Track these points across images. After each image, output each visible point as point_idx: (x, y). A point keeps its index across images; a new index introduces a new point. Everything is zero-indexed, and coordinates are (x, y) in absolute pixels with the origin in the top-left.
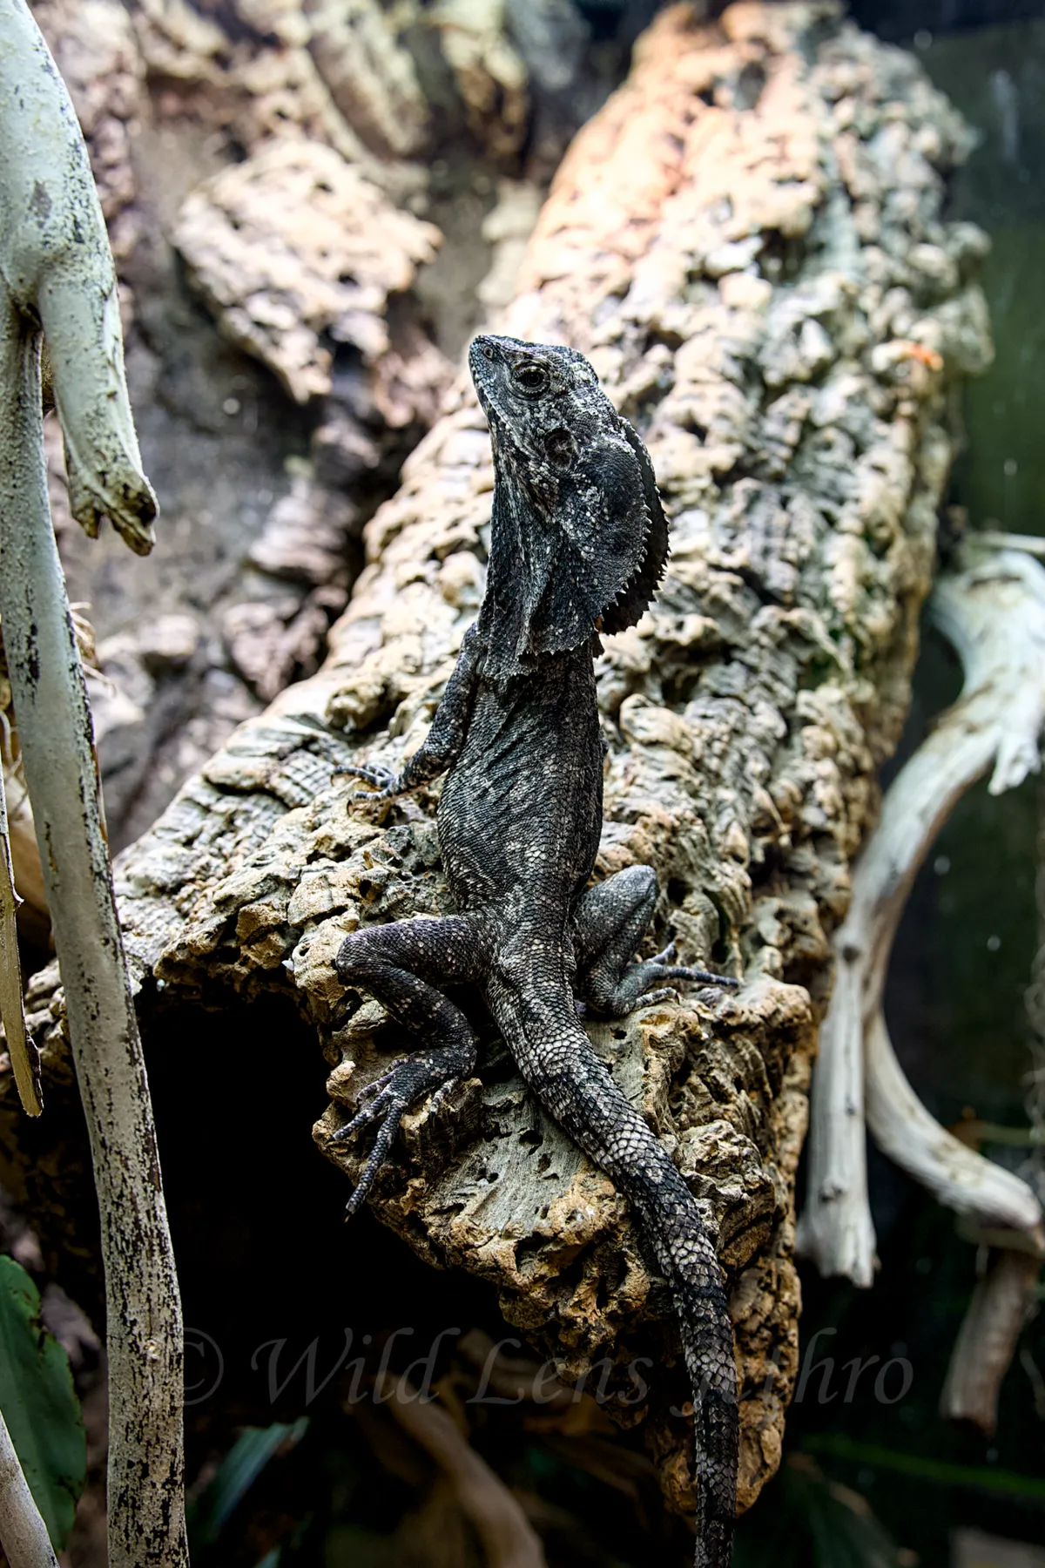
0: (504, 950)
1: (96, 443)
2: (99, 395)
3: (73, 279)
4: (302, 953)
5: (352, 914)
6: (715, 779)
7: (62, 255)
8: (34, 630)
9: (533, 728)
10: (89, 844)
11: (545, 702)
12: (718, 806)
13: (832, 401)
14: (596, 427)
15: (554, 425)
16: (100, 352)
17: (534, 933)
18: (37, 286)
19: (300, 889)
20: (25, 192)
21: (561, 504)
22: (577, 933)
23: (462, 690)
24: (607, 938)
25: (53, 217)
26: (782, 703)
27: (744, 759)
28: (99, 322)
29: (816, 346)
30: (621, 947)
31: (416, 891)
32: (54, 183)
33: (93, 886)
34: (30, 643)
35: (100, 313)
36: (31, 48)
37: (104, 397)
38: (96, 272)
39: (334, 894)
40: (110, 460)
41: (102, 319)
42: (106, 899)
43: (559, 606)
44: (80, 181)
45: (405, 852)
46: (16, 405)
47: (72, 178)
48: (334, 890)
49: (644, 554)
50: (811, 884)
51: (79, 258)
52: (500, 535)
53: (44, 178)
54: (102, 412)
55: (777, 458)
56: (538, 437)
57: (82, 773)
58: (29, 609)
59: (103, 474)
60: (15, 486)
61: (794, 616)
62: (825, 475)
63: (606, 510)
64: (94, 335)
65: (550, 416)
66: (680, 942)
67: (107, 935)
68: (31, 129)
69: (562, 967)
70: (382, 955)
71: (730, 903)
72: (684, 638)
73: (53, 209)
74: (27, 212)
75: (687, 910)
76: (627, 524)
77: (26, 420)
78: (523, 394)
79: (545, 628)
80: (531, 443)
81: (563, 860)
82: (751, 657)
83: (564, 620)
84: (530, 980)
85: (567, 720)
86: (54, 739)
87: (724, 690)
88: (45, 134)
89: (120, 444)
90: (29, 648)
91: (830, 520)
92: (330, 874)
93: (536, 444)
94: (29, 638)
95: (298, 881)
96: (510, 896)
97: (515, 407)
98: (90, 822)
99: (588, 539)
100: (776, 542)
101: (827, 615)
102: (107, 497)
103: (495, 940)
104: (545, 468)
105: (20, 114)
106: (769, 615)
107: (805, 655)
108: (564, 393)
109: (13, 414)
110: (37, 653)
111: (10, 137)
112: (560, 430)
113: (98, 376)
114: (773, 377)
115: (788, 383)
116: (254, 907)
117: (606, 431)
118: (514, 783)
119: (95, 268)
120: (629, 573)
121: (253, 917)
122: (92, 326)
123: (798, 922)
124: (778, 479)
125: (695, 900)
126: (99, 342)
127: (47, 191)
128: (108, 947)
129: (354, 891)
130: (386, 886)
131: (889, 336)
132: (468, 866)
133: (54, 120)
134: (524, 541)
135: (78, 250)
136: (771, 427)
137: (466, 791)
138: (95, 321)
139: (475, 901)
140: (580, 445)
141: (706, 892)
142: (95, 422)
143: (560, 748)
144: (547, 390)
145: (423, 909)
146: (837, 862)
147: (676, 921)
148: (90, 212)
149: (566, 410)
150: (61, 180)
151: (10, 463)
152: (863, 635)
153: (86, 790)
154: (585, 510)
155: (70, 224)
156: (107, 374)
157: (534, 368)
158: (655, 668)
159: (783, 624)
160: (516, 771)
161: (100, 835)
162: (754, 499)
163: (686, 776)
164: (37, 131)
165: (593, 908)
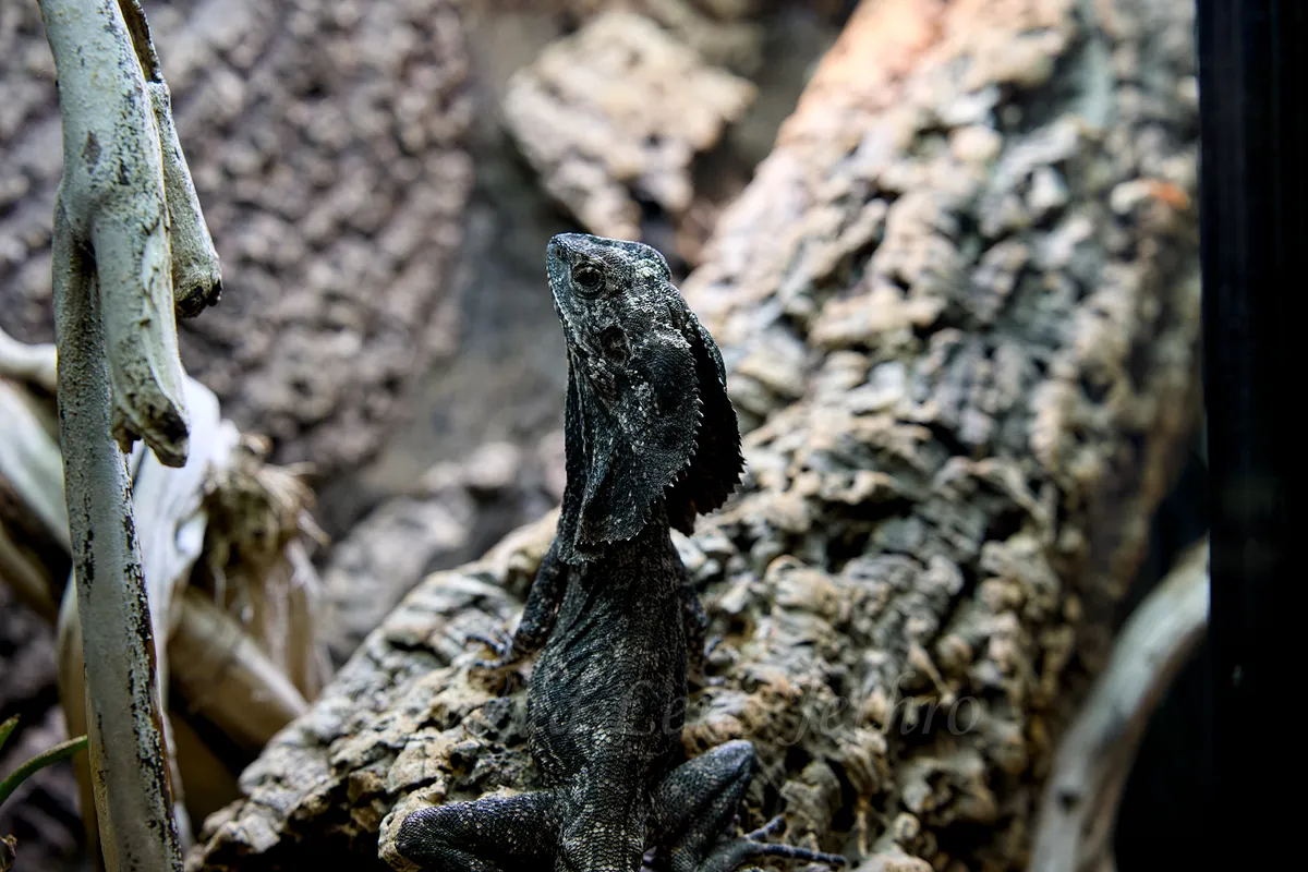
0: (568, 831)
1: (127, 368)
2: (132, 324)
3: (116, 218)
4: (389, 823)
5: (439, 787)
6: (863, 641)
7: (107, 197)
8: (91, 535)
9: (605, 612)
10: (137, 733)
11: (617, 586)
12: (860, 670)
13: (1059, 247)
14: (649, 324)
15: (608, 322)
16: (135, 283)
17: (596, 816)
18: (89, 226)
19: (402, 757)
20: (80, 141)
21: (618, 398)
22: (652, 812)
23: (552, 570)
24: (688, 817)
25: (102, 163)
26: (962, 556)
27: (903, 618)
28: (138, 256)
29: (1047, 192)
30: (705, 826)
31: (504, 765)
32: (104, 131)
33: (140, 773)
34: (87, 547)
35: (139, 247)
36: (95, 11)
37: (137, 326)
38: (140, 209)
39: (427, 765)
40: (138, 383)
41: (141, 253)
42: (154, 784)
43: (618, 496)
44: (130, 128)
45: (502, 724)
46: (81, 331)
47: (123, 126)
48: (428, 761)
49: (694, 448)
50: (979, 742)
51: (123, 199)
52: (573, 425)
53: (96, 128)
54: (134, 339)
55: (985, 309)
56: (595, 335)
57: (132, 667)
58: (86, 515)
59: (131, 396)
60: (78, 404)
61: (985, 468)
62: (1041, 322)
63: (656, 405)
64: (132, 268)
65: (605, 314)
66: (790, 814)
67: (154, 818)
68: (89, 84)
69: (625, 850)
70: (436, 835)
71: (857, 773)
72: (853, 496)
73: (102, 156)
74: (81, 159)
75: (804, 781)
76: (677, 418)
77: (91, 343)
78: (582, 293)
79: (605, 518)
80: (589, 341)
81: (629, 743)
82: (932, 511)
83: (622, 510)
84: (588, 863)
85: (638, 604)
86: (105, 636)
87: (896, 546)
88: (100, 88)
89: (149, 368)
90: (86, 552)
91: (1042, 368)
92: (429, 745)
93: (593, 341)
94: (86, 542)
95: (403, 748)
96: (577, 777)
97: (576, 306)
98: (140, 713)
99: (639, 433)
100: (974, 393)
101: (1027, 463)
102: (135, 417)
103: (561, 820)
104: (602, 363)
105: (81, 71)
106: (956, 467)
107: (995, 506)
108: (618, 293)
109: (78, 339)
110: (92, 557)
111: (71, 93)
112: (613, 328)
113: (132, 306)
114: (990, 227)
115: (1007, 234)
116: (360, 774)
117: (660, 328)
118: (586, 666)
119: (139, 207)
120: (679, 466)
121: (359, 783)
122: (131, 260)
123: (959, 784)
124: (986, 329)
125: (816, 770)
126: (137, 274)
127: (99, 139)
128: (155, 829)
129: (445, 763)
130: (476, 759)
131: (1135, 174)
132: (543, 746)
133: (112, 74)
134: (587, 433)
135: (123, 192)
136: (983, 278)
137: (547, 670)
138: (134, 255)
139: (549, 779)
140: (632, 342)
141: (828, 761)
142: (127, 349)
143: (630, 633)
144: (603, 289)
145: (508, 783)
146: (1010, 719)
147: (787, 793)
148: (139, 155)
149: (620, 308)
150: (111, 129)
151: (75, 384)
152: (1067, 483)
153: (135, 682)
154: (638, 405)
155: (116, 168)
156: (142, 303)
157: (590, 269)
158: (817, 526)
159: (973, 477)
160: (589, 654)
161: (151, 724)
162: (953, 352)
163: (824, 641)
164: (94, 85)
165: (673, 787)
